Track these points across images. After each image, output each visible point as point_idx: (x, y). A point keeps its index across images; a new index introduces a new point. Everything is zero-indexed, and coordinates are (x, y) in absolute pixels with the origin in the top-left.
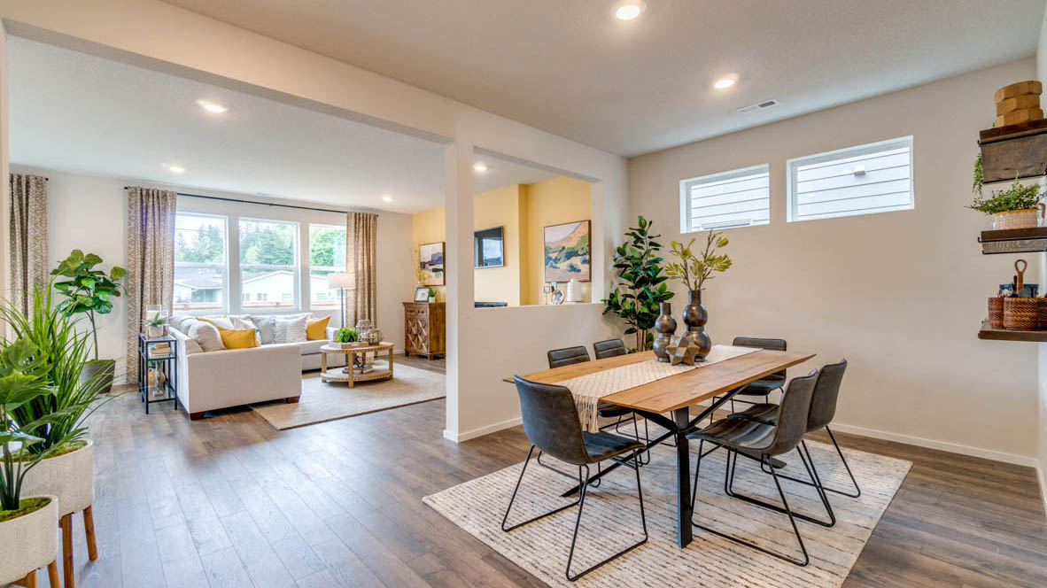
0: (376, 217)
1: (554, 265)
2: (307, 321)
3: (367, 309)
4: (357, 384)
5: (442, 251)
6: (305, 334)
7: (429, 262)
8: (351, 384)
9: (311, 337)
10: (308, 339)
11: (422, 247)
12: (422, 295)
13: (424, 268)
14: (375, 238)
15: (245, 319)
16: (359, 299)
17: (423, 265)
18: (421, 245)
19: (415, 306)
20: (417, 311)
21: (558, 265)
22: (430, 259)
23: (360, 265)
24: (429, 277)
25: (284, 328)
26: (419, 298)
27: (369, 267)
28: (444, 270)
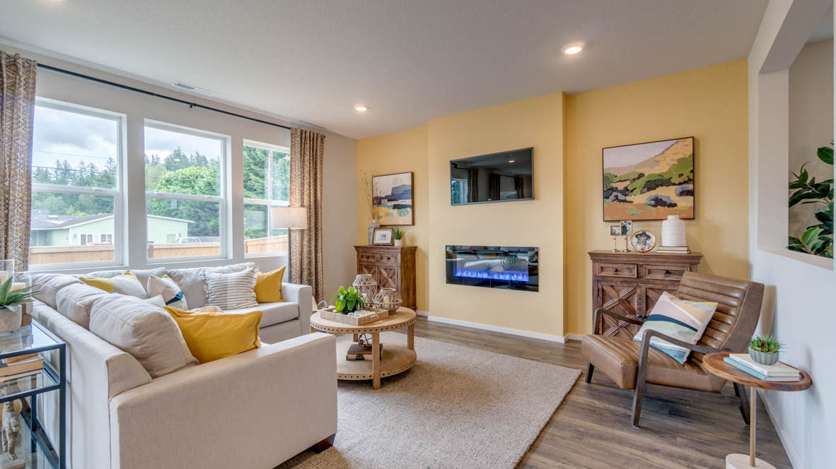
0: (323, 138)
1: (621, 197)
2: (255, 276)
3: (313, 255)
4: (386, 381)
5: (410, 183)
6: (254, 294)
7: (386, 197)
8: (377, 382)
9: (263, 298)
10: (260, 302)
11: (376, 179)
12: (383, 237)
13: (379, 203)
14: (321, 164)
15: (161, 275)
16: (305, 243)
17: (378, 201)
18: (373, 177)
19: (374, 251)
20: (378, 256)
21: (628, 198)
22: (389, 193)
23: (306, 198)
24: (387, 215)
25: (223, 287)
26: (378, 240)
27: (316, 201)
28: (413, 207)
